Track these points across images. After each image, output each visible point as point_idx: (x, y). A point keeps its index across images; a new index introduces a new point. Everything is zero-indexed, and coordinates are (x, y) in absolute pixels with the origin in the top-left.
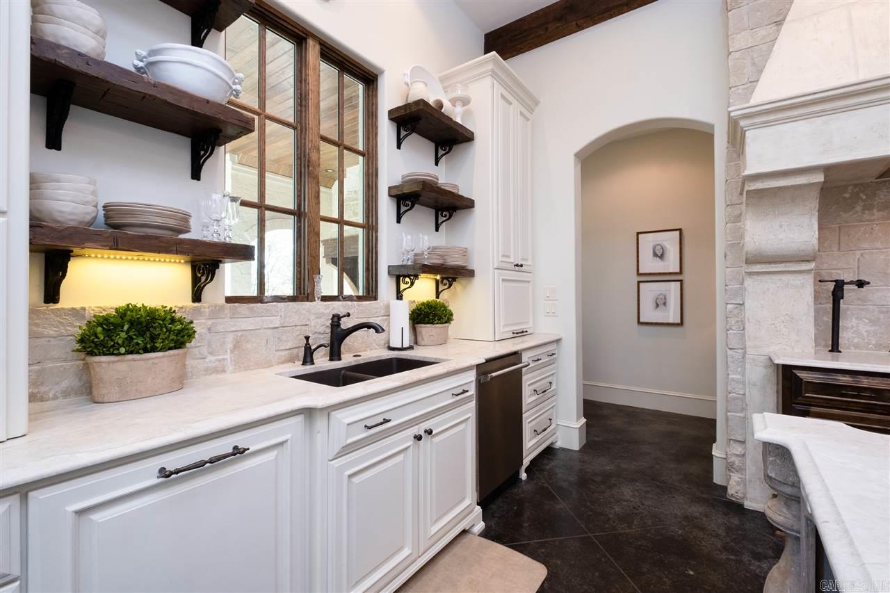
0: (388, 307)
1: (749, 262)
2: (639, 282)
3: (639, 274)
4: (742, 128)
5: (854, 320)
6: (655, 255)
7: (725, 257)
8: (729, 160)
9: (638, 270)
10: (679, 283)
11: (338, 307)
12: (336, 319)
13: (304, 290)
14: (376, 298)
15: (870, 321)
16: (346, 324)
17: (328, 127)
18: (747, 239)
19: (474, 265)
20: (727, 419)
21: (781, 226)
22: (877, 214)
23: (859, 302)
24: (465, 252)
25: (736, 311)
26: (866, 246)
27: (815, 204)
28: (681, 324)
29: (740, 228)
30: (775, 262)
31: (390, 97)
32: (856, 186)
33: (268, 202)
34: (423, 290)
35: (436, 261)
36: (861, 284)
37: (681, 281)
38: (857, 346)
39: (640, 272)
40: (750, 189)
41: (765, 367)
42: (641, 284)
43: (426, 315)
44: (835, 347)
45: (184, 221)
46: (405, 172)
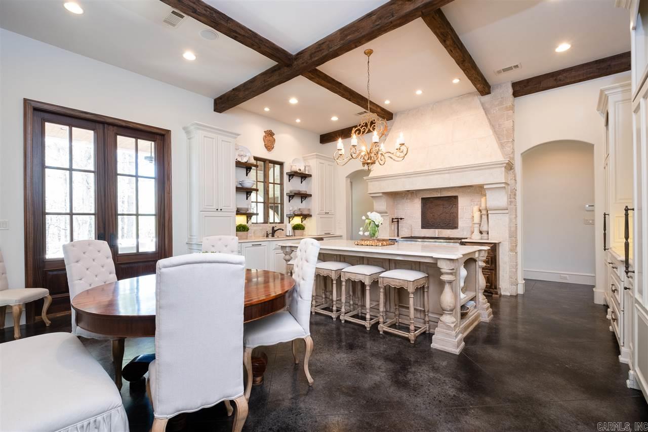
0: (286, 225)
5: (404, 228)
11: (274, 225)
12: (273, 228)
13: (266, 221)
14: (283, 223)
15: (407, 229)
16: (275, 229)
17: (271, 180)
19: (312, 213)
22: (409, 201)
23: (403, 224)
24: (309, 210)
26: (407, 209)
31: (287, 169)
33: (258, 201)
34: (297, 221)
35: (299, 213)
36: (403, 219)
38: (405, 235)
43: (296, 228)
45: (247, 209)
46: (292, 189)
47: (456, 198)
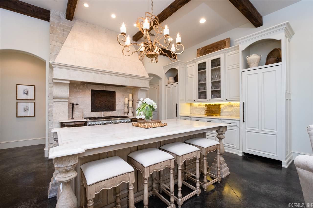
1: (55, 98)
2: (17, 102)
3: (17, 99)
4: (53, 67)
5: (76, 112)
6: (24, 93)
7: (48, 96)
8: (50, 72)
9: (17, 98)
10: (34, 103)
15: (79, 112)
18: (54, 93)
20: (48, 139)
21: (61, 91)
22: (80, 91)
23: (77, 108)
25: (51, 111)
26: (78, 97)
27: (68, 87)
28: (34, 116)
29: (52, 90)
30: (60, 99)
32: (77, 84)
36: (77, 104)
37: (34, 102)
38: (77, 117)
39: (18, 99)
40: (54, 81)
41: (58, 124)
42: (18, 103)
44: (73, 118)
47: (114, 92)
